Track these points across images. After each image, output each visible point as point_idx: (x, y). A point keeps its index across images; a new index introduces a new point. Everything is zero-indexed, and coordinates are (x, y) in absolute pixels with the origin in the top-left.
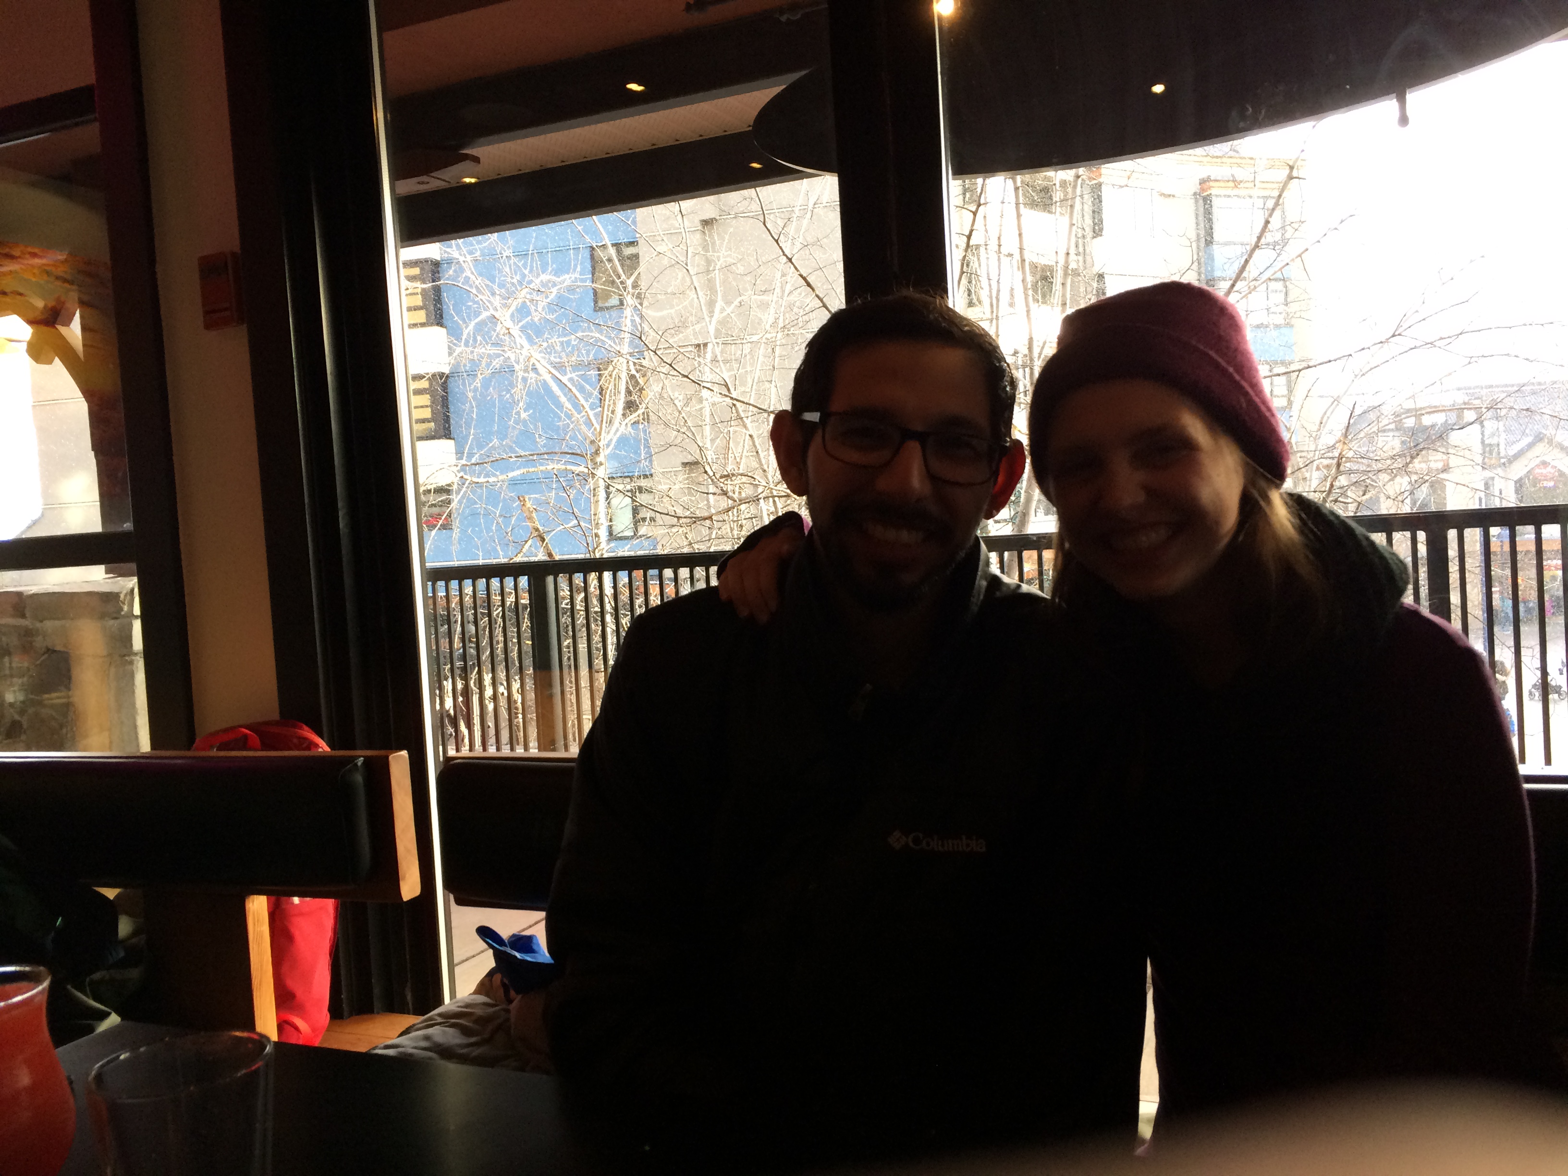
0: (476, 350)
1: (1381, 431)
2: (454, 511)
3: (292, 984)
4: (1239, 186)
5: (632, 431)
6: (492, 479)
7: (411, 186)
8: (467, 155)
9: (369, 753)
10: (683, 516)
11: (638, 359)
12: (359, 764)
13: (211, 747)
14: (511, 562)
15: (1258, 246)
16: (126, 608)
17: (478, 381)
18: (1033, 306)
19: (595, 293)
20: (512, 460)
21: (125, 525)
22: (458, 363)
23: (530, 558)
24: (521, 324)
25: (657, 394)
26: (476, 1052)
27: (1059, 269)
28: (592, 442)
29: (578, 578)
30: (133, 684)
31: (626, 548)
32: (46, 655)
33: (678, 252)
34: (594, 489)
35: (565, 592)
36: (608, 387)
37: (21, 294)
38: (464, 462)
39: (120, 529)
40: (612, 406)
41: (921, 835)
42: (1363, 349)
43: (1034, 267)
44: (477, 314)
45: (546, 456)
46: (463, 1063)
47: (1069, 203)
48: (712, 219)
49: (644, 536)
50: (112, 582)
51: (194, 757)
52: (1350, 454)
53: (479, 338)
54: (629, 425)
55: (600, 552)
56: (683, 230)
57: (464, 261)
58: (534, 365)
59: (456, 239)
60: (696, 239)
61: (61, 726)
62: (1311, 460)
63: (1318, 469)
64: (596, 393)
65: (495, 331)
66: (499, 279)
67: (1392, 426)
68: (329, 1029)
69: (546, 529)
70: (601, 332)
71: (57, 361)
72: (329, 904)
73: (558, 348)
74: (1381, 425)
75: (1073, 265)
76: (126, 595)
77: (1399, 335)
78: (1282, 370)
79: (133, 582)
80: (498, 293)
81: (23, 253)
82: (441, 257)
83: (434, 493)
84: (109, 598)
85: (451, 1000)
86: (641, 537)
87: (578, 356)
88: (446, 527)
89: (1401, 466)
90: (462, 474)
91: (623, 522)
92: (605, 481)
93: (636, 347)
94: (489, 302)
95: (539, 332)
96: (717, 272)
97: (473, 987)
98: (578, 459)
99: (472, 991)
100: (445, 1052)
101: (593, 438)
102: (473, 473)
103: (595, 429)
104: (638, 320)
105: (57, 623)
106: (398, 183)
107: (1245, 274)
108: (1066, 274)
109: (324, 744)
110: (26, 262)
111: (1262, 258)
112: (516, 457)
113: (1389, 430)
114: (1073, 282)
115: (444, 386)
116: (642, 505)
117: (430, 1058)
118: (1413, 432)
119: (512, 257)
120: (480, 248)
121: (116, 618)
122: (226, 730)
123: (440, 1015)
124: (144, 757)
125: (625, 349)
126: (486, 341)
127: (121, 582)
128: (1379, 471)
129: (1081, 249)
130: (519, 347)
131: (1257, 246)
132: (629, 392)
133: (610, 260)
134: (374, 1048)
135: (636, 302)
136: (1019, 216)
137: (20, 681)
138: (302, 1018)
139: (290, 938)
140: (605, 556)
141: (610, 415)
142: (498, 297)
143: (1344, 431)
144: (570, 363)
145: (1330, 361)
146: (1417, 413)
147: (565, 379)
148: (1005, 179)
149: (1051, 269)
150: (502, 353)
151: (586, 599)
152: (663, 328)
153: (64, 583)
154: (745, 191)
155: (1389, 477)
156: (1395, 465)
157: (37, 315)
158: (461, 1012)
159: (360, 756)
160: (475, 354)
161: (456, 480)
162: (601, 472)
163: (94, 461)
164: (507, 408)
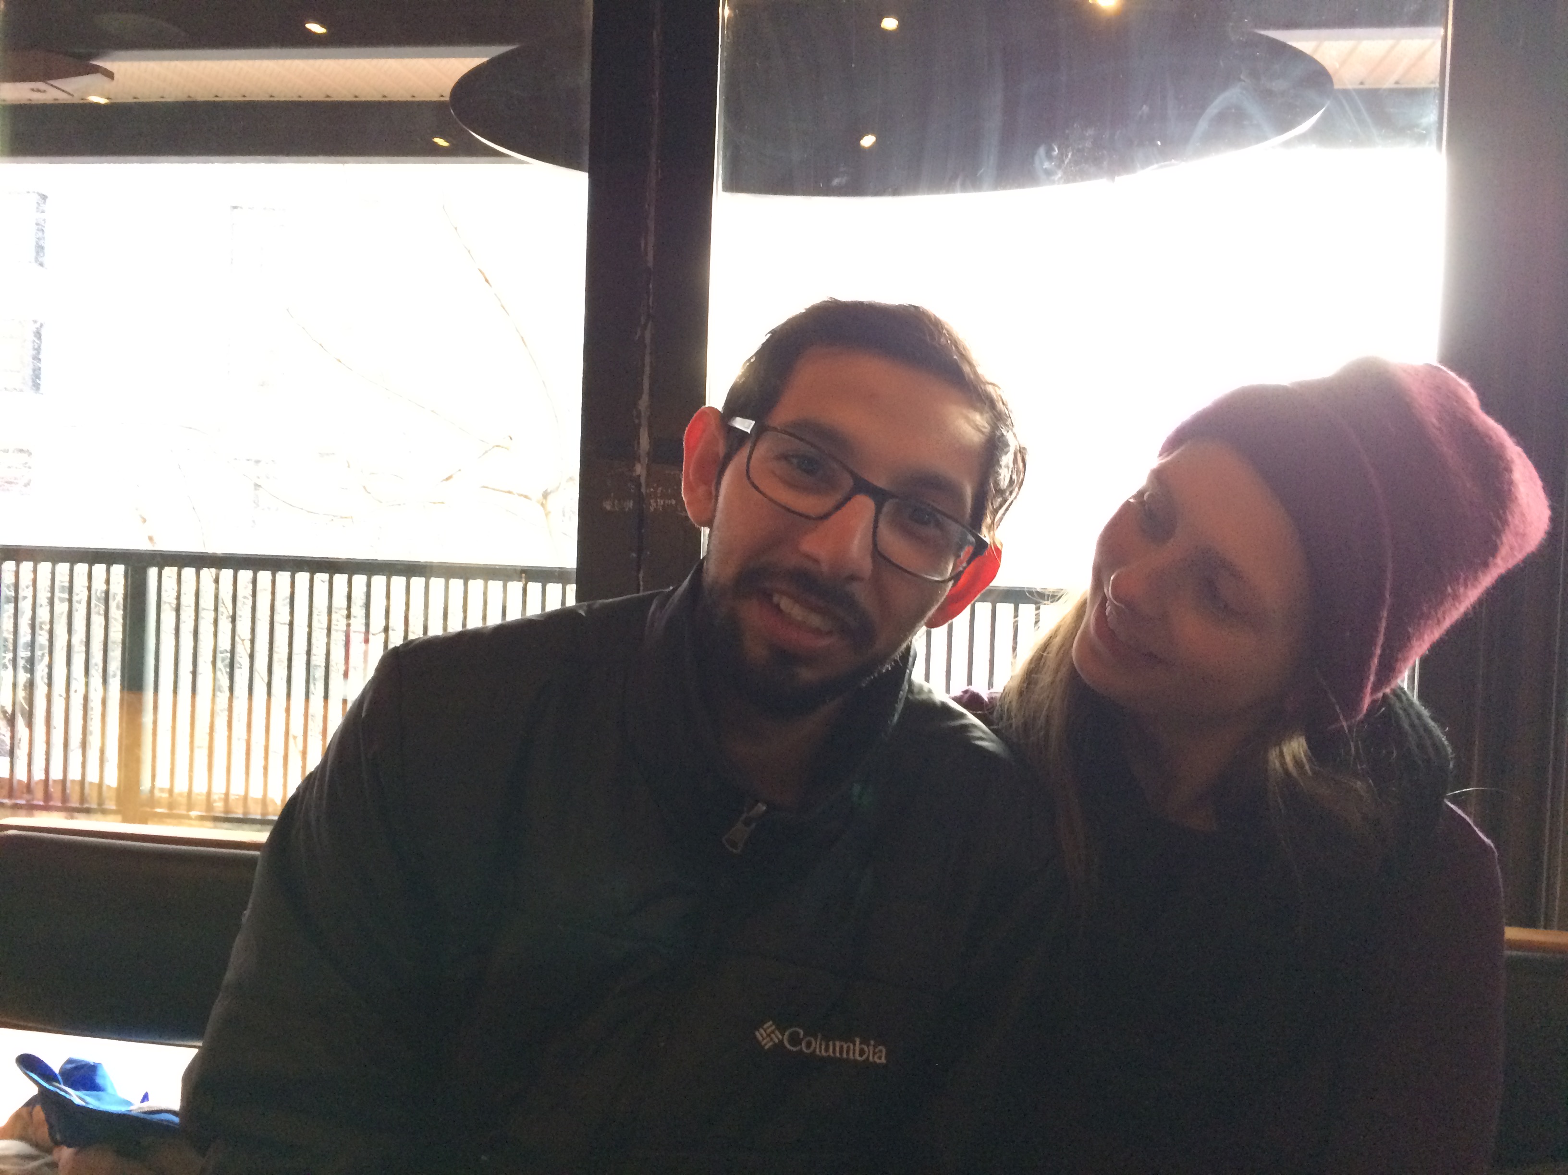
7: (23, 92)
8: (99, 66)
41: (802, 1032)
106: (6, 86)
115: (38, 334)
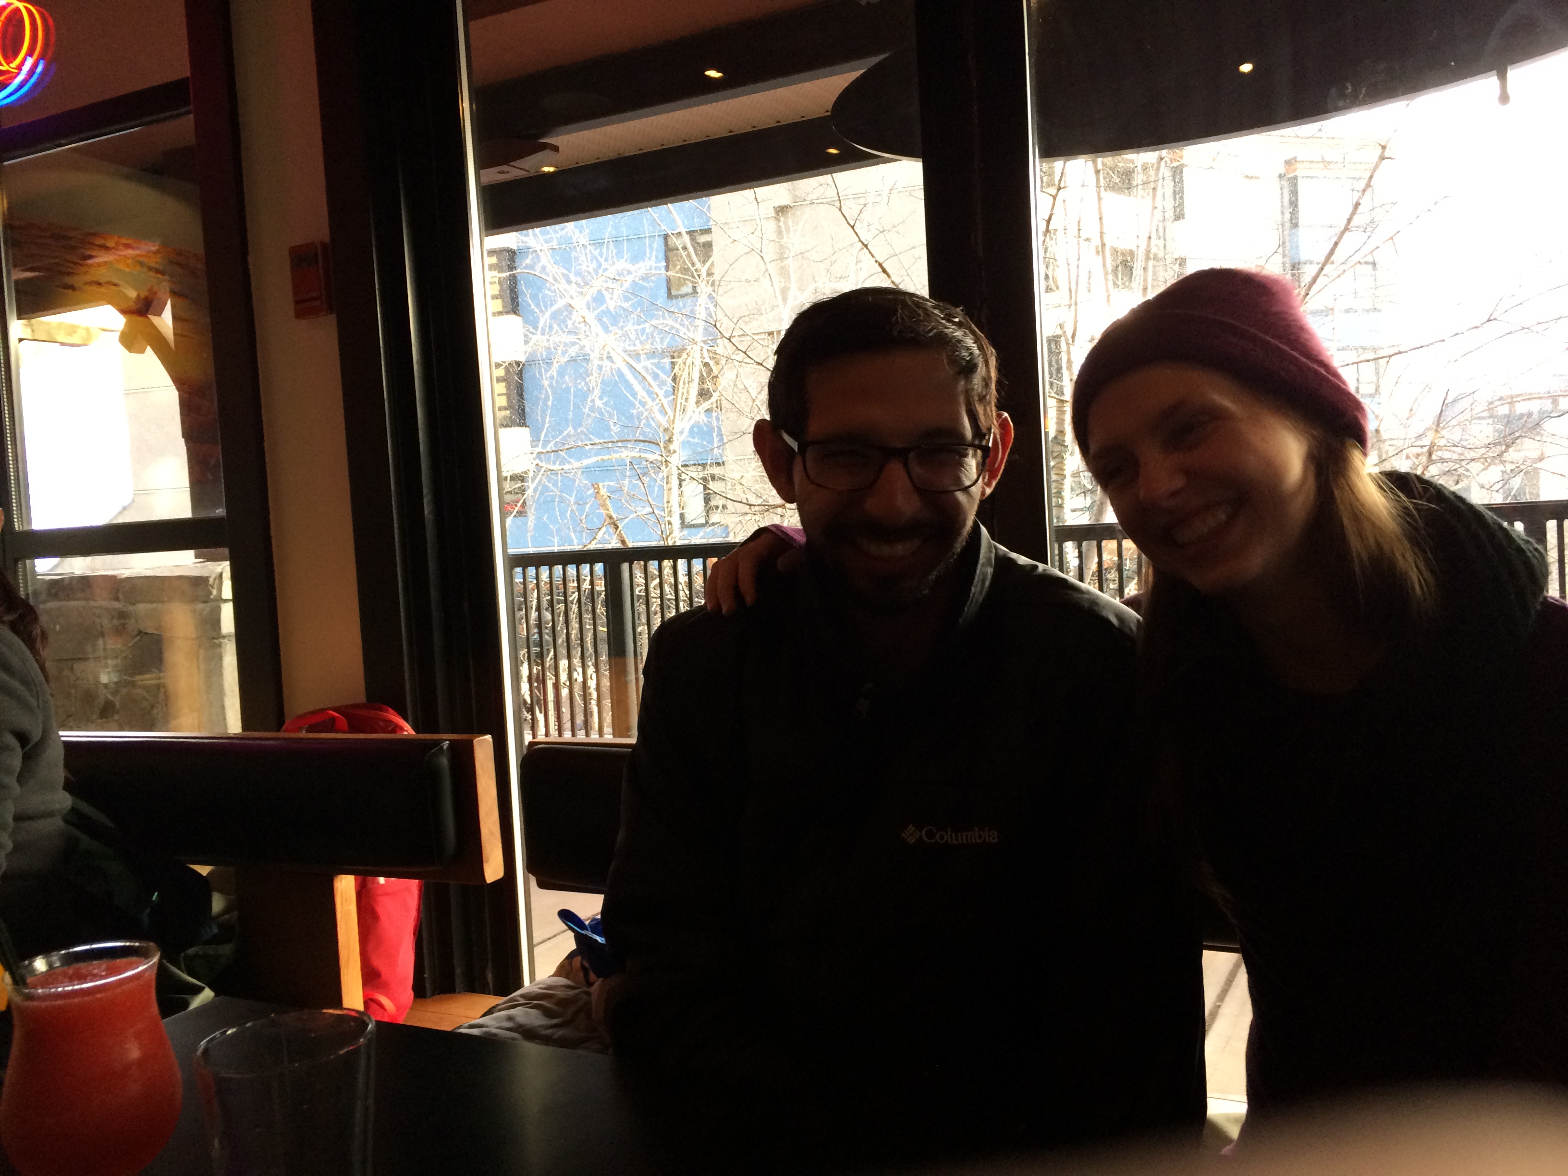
0: (551, 338)
1: (1475, 418)
2: (530, 498)
3: (377, 962)
4: (1328, 167)
5: (706, 419)
6: (566, 467)
7: (493, 175)
8: (545, 144)
9: (455, 736)
10: (756, 504)
11: (713, 346)
12: (445, 747)
13: (299, 730)
14: (585, 549)
15: (1348, 229)
16: (215, 592)
17: (553, 369)
18: (1114, 292)
19: (669, 281)
20: (587, 448)
21: (217, 511)
22: (534, 351)
23: (605, 545)
24: (596, 312)
25: (730, 382)
26: (559, 1033)
27: (1140, 253)
28: (666, 430)
29: (653, 565)
30: (221, 666)
31: (699, 537)
32: (138, 638)
33: (753, 239)
34: (668, 477)
35: (639, 579)
36: (681, 375)
37: (115, 285)
38: (539, 449)
39: (213, 515)
40: (685, 394)
42: (1457, 334)
43: (1115, 251)
44: (553, 302)
45: (620, 444)
46: (547, 1045)
47: (1152, 185)
48: (786, 207)
49: (716, 523)
50: (201, 567)
51: (285, 739)
52: (1442, 442)
53: (555, 327)
54: (702, 412)
55: (673, 541)
56: (758, 218)
57: (541, 250)
58: (608, 353)
59: (533, 228)
60: (770, 226)
61: (152, 707)
62: (1401, 448)
63: (1408, 457)
64: (669, 380)
65: (571, 319)
66: (575, 267)
67: (1486, 414)
68: (411, 1009)
69: (620, 517)
70: (676, 321)
71: (149, 350)
72: (414, 885)
73: (633, 337)
74: (1474, 412)
75: (1154, 250)
76: (215, 580)
77: (1495, 319)
78: (1372, 356)
79: (225, 567)
80: (574, 281)
81: (117, 244)
82: (518, 246)
83: (511, 480)
84: (199, 583)
85: (531, 983)
86: (713, 524)
87: (652, 344)
88: (521, 513)
89: (1495, 455)
90: (538, 461)
91: (695, 511)
92: (679, 469)
93: (709, 335)
94: (565, 290)
95: (615, 320)
96: (790, 259)
97: (553, 969)
98: (653, 447)
99: (552, 973)
100: (528, 1033)
101: (666, 426)
102: (548, 461)
103: (669, 417)
104: (712, 309)
105: (149, 606)
106: (482, 171)
107: (1333, 258)
108: (1148, 258)
109: (410, 728)
110: (122, 253)
111: (1350, 242)
112: (592, 444)
113: (1484, 418)
114: (1154, 267)
115: (520, 374)
116: (716, 493)
117: (514, 1039)
118: (1508, 420)
119: (589, 246)
120: (557, 238)
121: (206, 602)
122: (313, 713)
123: (522, 996)
124: (235, 737)
125: (699, 336)
126: (561, 329)
127: (210, 566)
128: (1473, 460)
129: (1161, 234)
130: (594, 335)
131: (1346, 229)
132: (702, 380)
133: (685, 248)
134: (460, 1027)
135: (710, 289)
136: (1100, 199)
137: (114, 662)
138: (386, 996)
139: (375, 917)
140: (678, 543)
141: (684, 403)
142: (573, 285)
143: (1436, 418)
144: (645, 351)
145: (1422, 347)
146: (1512, 401)
147: (639, 367)
148: (1086, 162)
149: (1131, 253)
150: (578, 341)
151: (661, 585)
152: (737, 315)
153: (155, 568)
154: (821, 177)
155: (1483, 467)
156: (1491, 454)
157: (131, 304)
158: (543, 994)
159: (446, 740)
160: (551, 342)
161: (532, 468)
162: (675, 460)
163: (185, 448)
164: (583, 396)
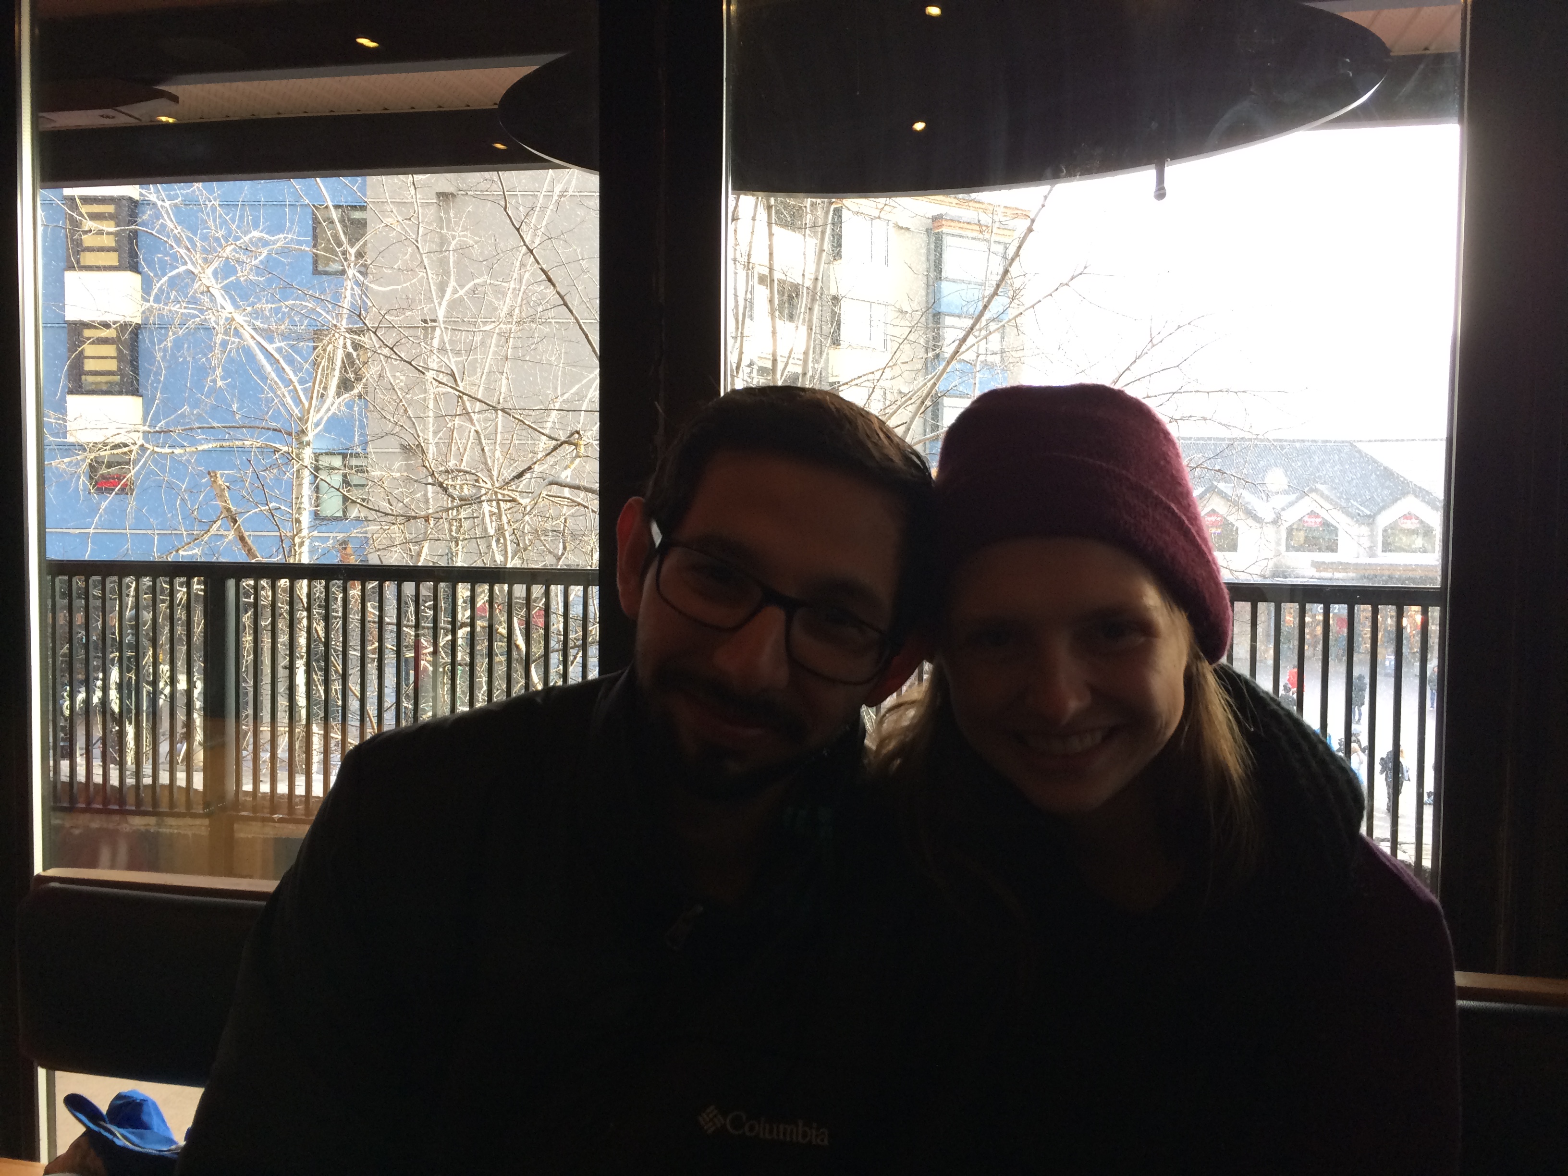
5: (346, 413)
8: (163, 92)
19: (315, 257)
22: (149, 315)
24: (224, 283)
25: (375, 377)
28: (299, 420)
33: (408, 225)
36: (321, 362)
38: (148, 427)
40: (324, 382)
43: (782, 284)
44: (172, 267)
45: (244, 430)
47: (821, 228)
48: (449, 194)
53: (173, 294)
54: (343, 405)
56: (415, 202)
57: (162, 207)
58: (236, 328)
59: (155, 184)
60: (429, 213)
65: (192, 287)
66: (201, 230)
73: (266, 314)
82: (140, 199)
87: (289, 325)
90: (144, 441)
96: (450, 252)
101: (299, 415)
102: (156, 442)
103: (304, 406)
108: (814, 299)
111: (999, 305)
115: (134, 338)
119: (219, 209)
120: (181, 196)
126: (181, 298)
130: (220, 308)
131: (996, 293)
132: (344, 370)
136: (771, 235)
141: (321, 391)
144: (279, 332)
147: (271, 348)
148: (760, 198)
149: (797, 289)
154: (488, 173)
162: (307, 454)
